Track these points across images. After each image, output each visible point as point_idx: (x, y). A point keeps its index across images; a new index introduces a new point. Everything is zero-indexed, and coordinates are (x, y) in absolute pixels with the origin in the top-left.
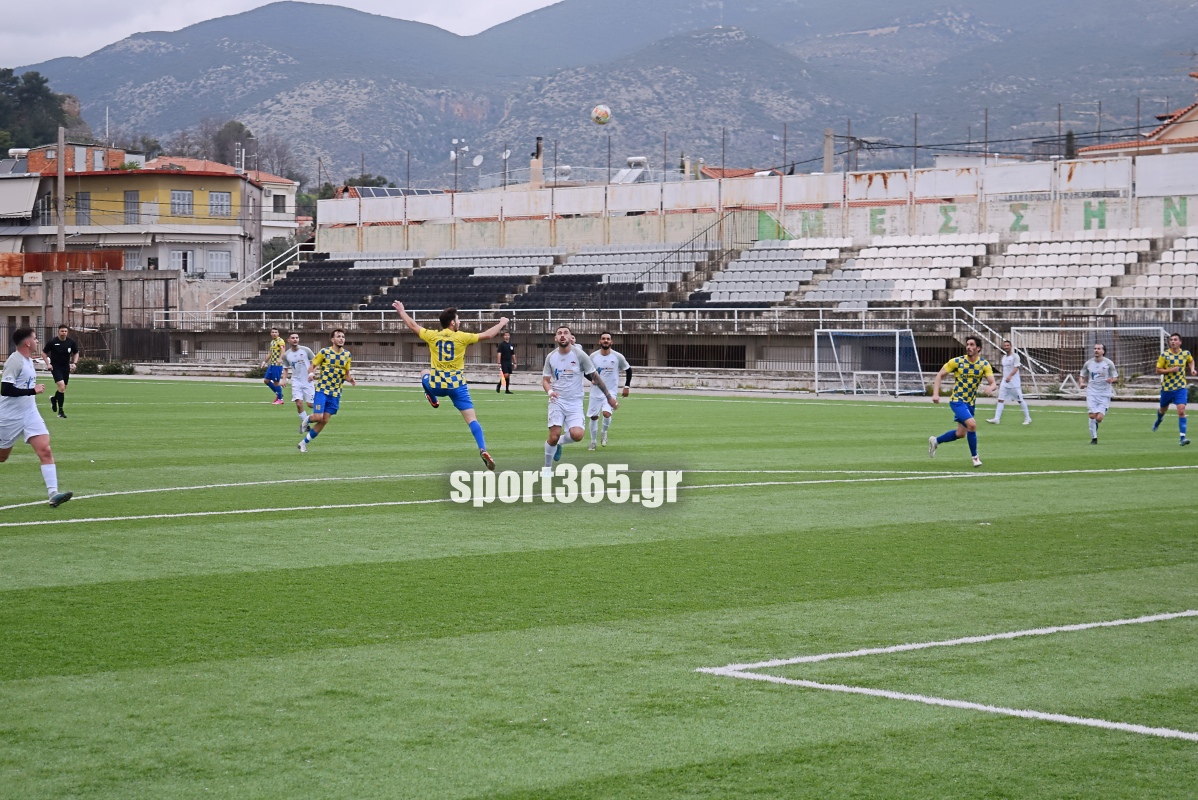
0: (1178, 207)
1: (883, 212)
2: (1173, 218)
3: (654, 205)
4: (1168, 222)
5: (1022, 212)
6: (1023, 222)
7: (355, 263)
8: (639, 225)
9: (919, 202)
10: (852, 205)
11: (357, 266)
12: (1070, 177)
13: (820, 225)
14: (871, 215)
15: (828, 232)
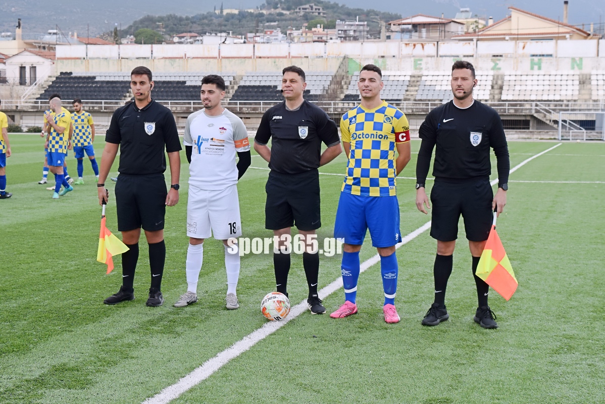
0: (578, 62)
1: (421, 60)
2: (575, 66)
3: (285, 54)
4: (573, 68)
5: (498, 62)
6: (498, 66)
7: (97, 78)
8: (275, 63)
9: (441, 56)
10: (404, 57)
11: (97, 79)
12: (524, 48)
13: (385, 65)
14: (415, 61)
15: (389, 68)
